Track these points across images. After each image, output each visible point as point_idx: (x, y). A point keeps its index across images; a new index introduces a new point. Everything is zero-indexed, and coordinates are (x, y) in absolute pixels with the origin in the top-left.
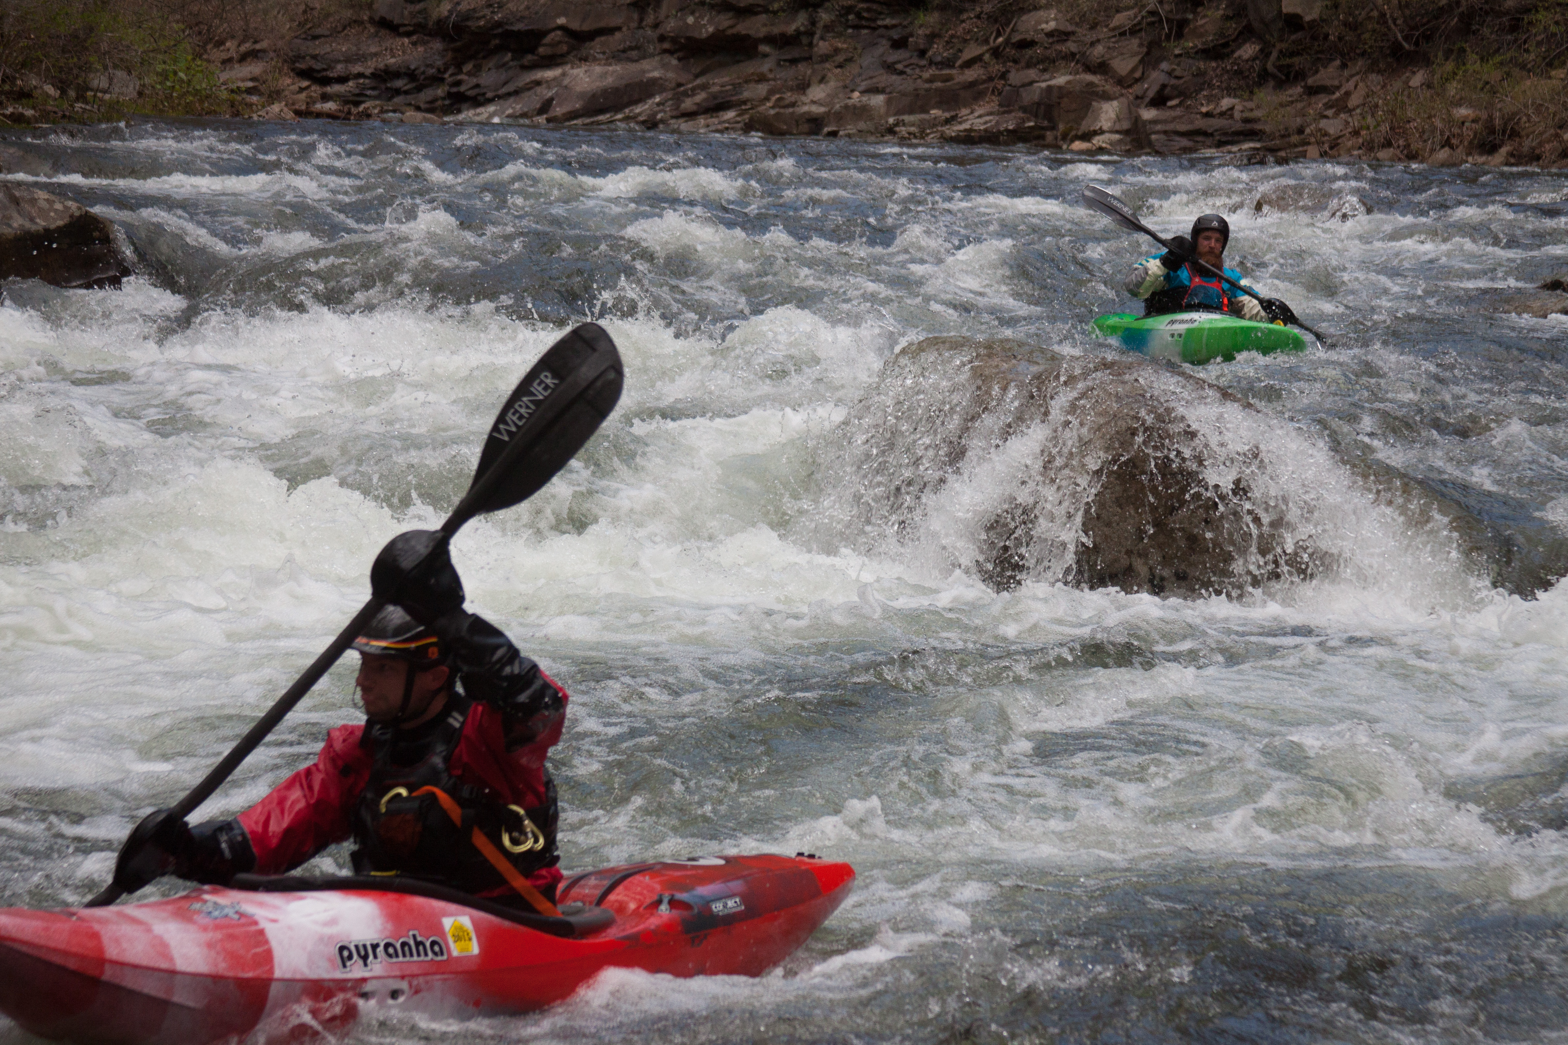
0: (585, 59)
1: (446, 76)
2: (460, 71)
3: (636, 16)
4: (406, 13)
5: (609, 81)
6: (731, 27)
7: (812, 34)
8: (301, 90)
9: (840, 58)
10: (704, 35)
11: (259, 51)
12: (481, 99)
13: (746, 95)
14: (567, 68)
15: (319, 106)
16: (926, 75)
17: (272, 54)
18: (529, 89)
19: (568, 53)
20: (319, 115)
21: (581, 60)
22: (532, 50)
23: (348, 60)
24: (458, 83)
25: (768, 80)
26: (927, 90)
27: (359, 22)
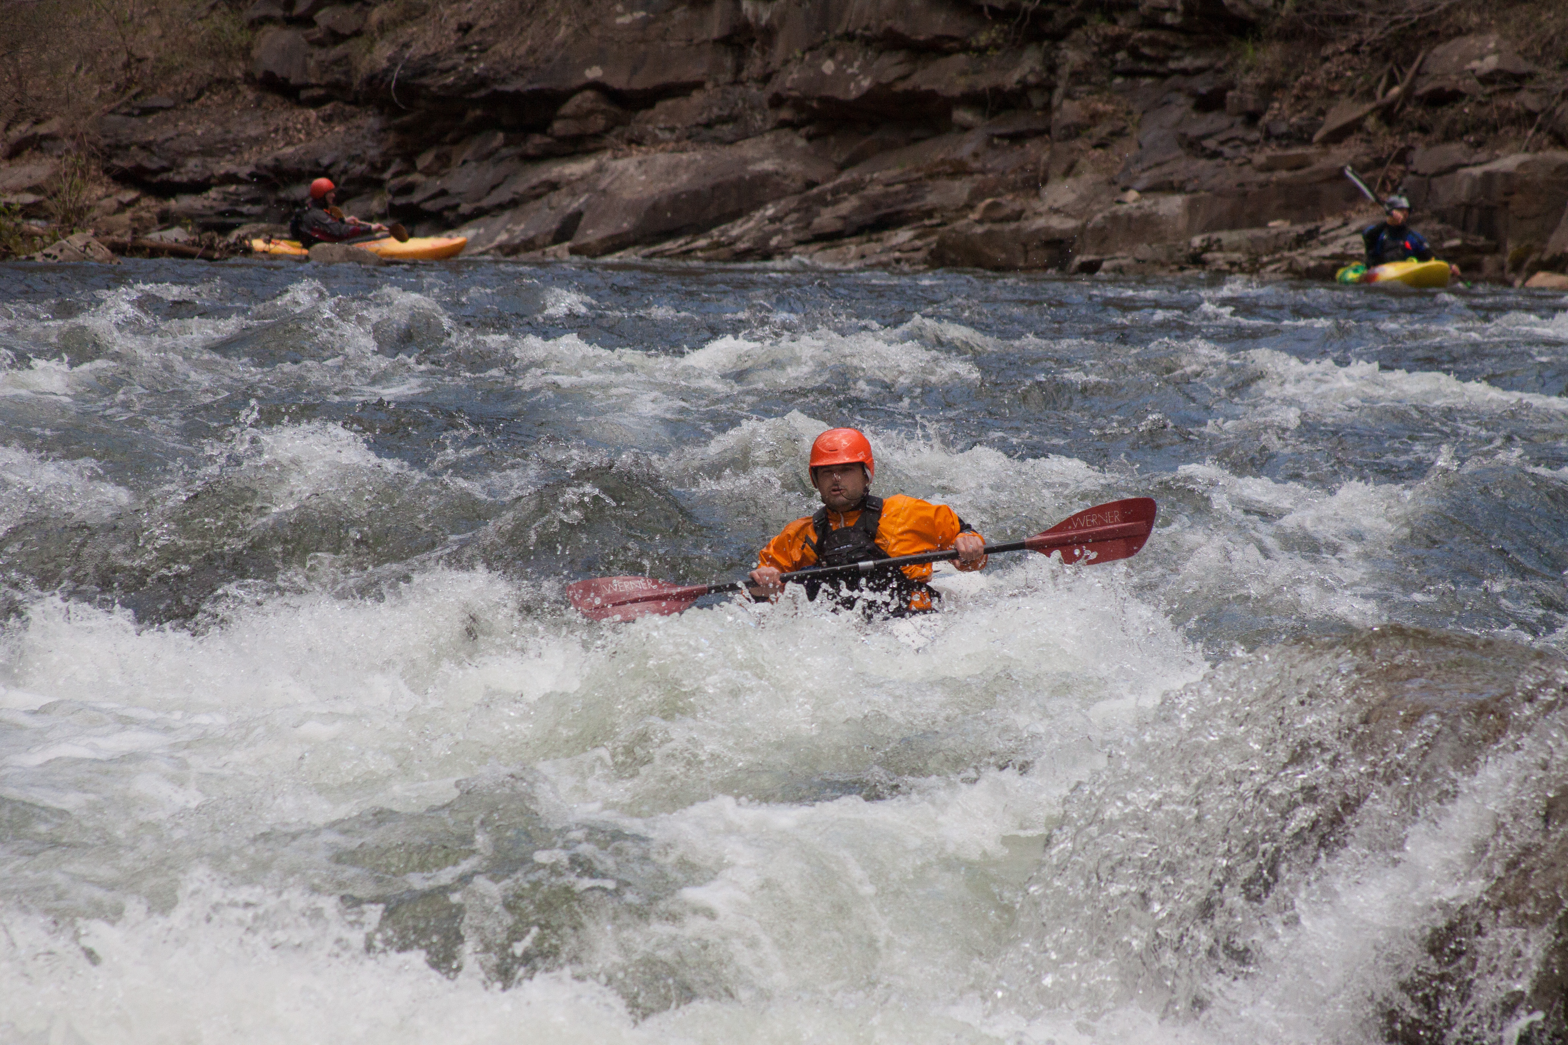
0: (637, 141)
1: (387, 175)
2: (412, 168)
3: (728, 62)
4: (312, 63)
5: (683, 180)
6: (904, 78)
7: (1050, 88)
8: (123, 207)
9: (1102, 130)
10: (854, 94)
11: (44, 137)
12: (449, 215)
13: (931, 199)
14: (606, 157)
15: (154, 236)
16: (1260, 158)
17: (68, 143)
18: (538, 197)
19: (607, 130)
20: (155, 252)
21: (630, 142)
22: (542, 127)
23: (207, 151)
24: (409, 189)
25: (971, 173)
26: (1262, 185)
27: (226, 83)
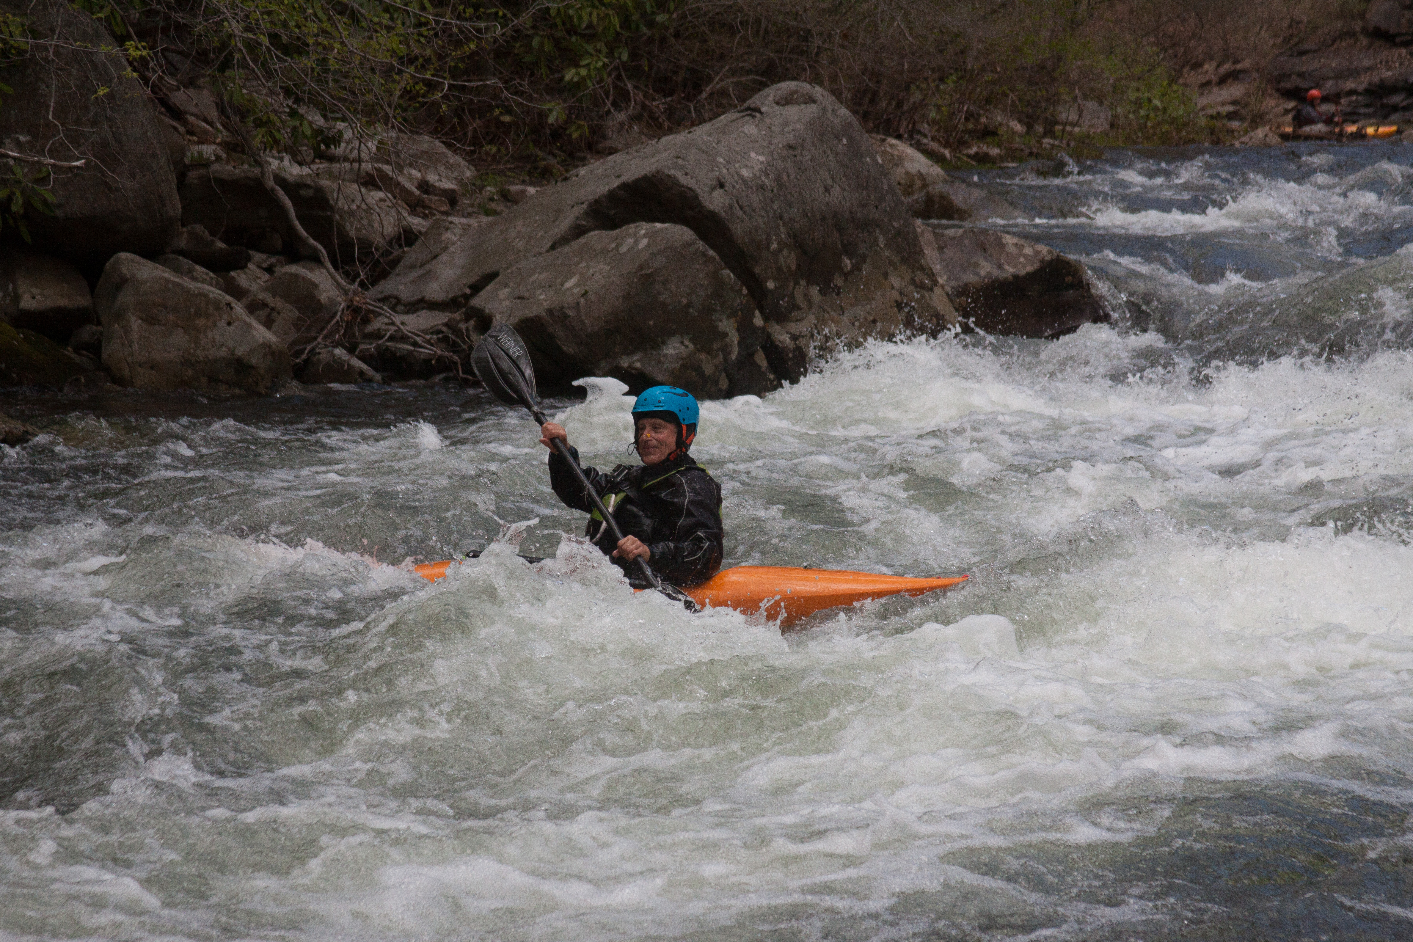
11: (1240, 71)
17: (1254, 74)
23: (1339, 76)
27: (1351, 34)
